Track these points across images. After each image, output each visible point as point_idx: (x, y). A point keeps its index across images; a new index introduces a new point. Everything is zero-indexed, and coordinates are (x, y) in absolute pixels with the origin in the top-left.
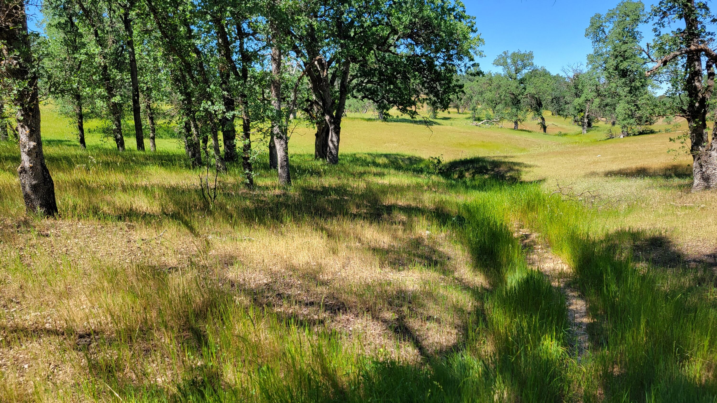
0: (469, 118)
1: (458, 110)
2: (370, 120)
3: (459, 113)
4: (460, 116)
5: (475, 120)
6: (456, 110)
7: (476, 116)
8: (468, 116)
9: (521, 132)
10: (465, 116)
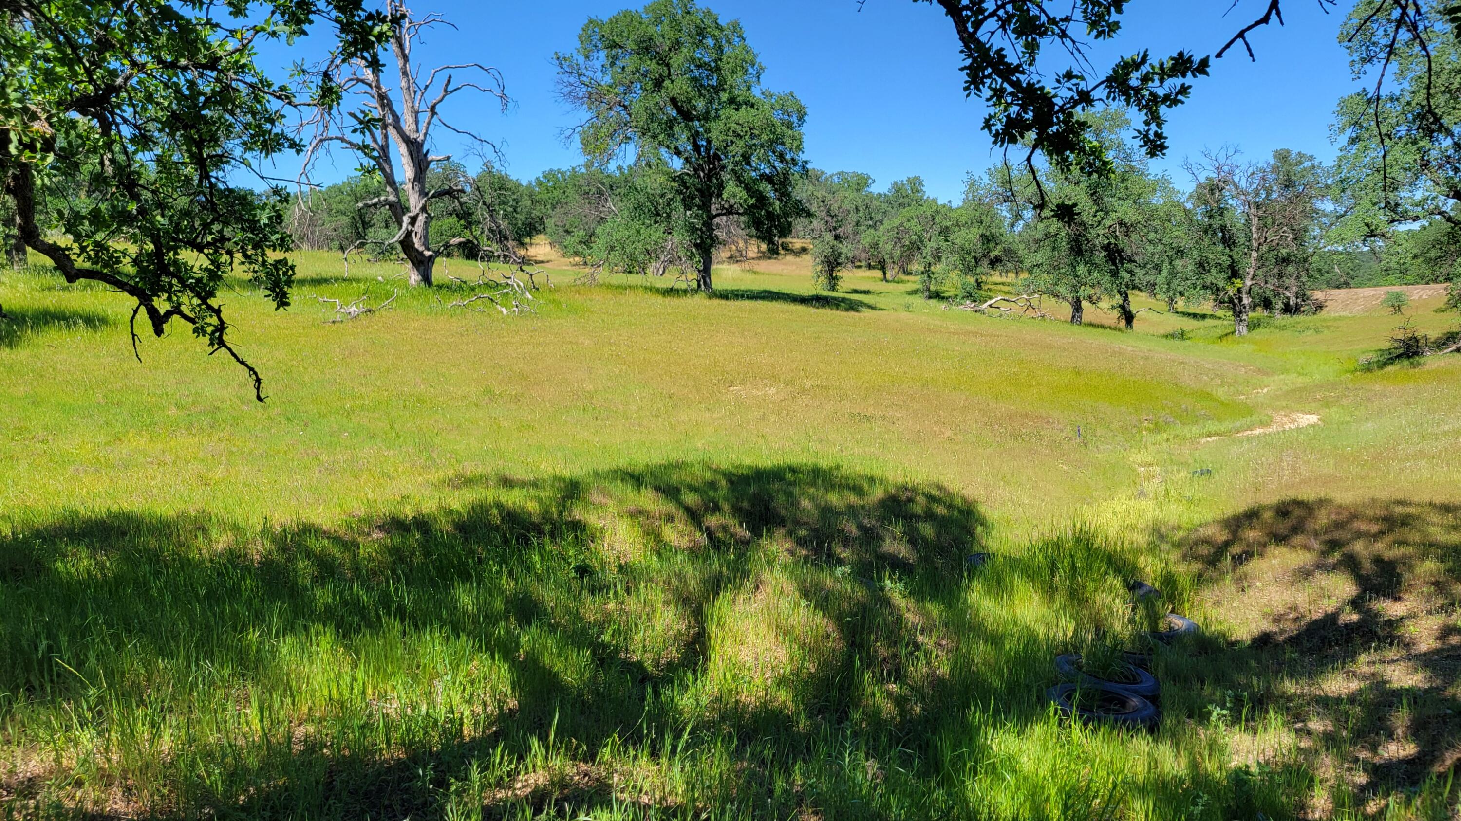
0: (914, 292)
1: (885, 274)
2: (671, 292)
3: (887, 281)
4: (891, 286)
5: (930, 297)
6: (879, 274)
7: (932, 288)
8: (910, 287)
9: (1090, 329)
10: (901, 287)
